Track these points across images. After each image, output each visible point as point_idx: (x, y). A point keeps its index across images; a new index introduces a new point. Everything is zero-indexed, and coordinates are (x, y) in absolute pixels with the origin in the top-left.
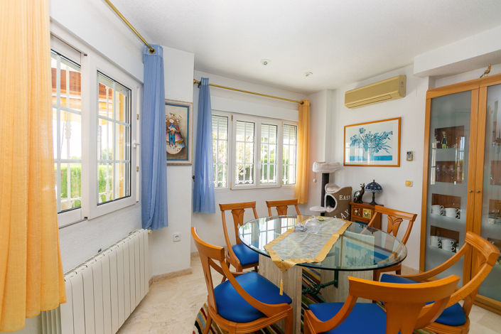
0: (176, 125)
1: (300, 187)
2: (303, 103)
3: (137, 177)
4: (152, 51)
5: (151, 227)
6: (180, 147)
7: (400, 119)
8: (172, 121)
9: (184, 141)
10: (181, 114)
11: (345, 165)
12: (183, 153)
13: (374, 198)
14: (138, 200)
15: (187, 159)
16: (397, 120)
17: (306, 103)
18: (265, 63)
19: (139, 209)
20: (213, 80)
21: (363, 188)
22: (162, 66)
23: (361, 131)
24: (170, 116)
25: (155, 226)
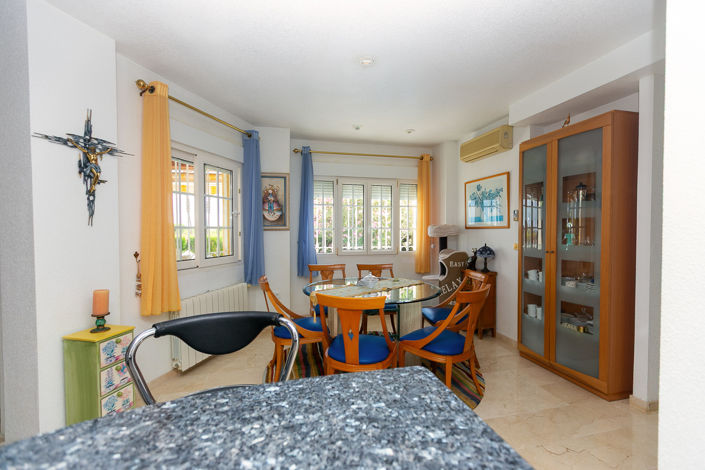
0: (275, 195)
1: (420, 254)
2: (422, 159)
3: (240, 241)
4: (250, 136)
5: (250, 282)
6: (278, 214)
7: (508, 174)
8: (270, 191)
9: (281, 208)
10: (278, 184)
11: (466, 228)
12: (281, 221)
13: (486, 264)
14: (240, 258)
15: (285, 225)
16: (505, 176)
17: (426, 159)
18: (357, 129)
19: (242, 267)
20: (314, 146)
21: (475, 253)
22: (257, 147)
23: (479, 188)
24: (268, 187)
25: (254, 281)
